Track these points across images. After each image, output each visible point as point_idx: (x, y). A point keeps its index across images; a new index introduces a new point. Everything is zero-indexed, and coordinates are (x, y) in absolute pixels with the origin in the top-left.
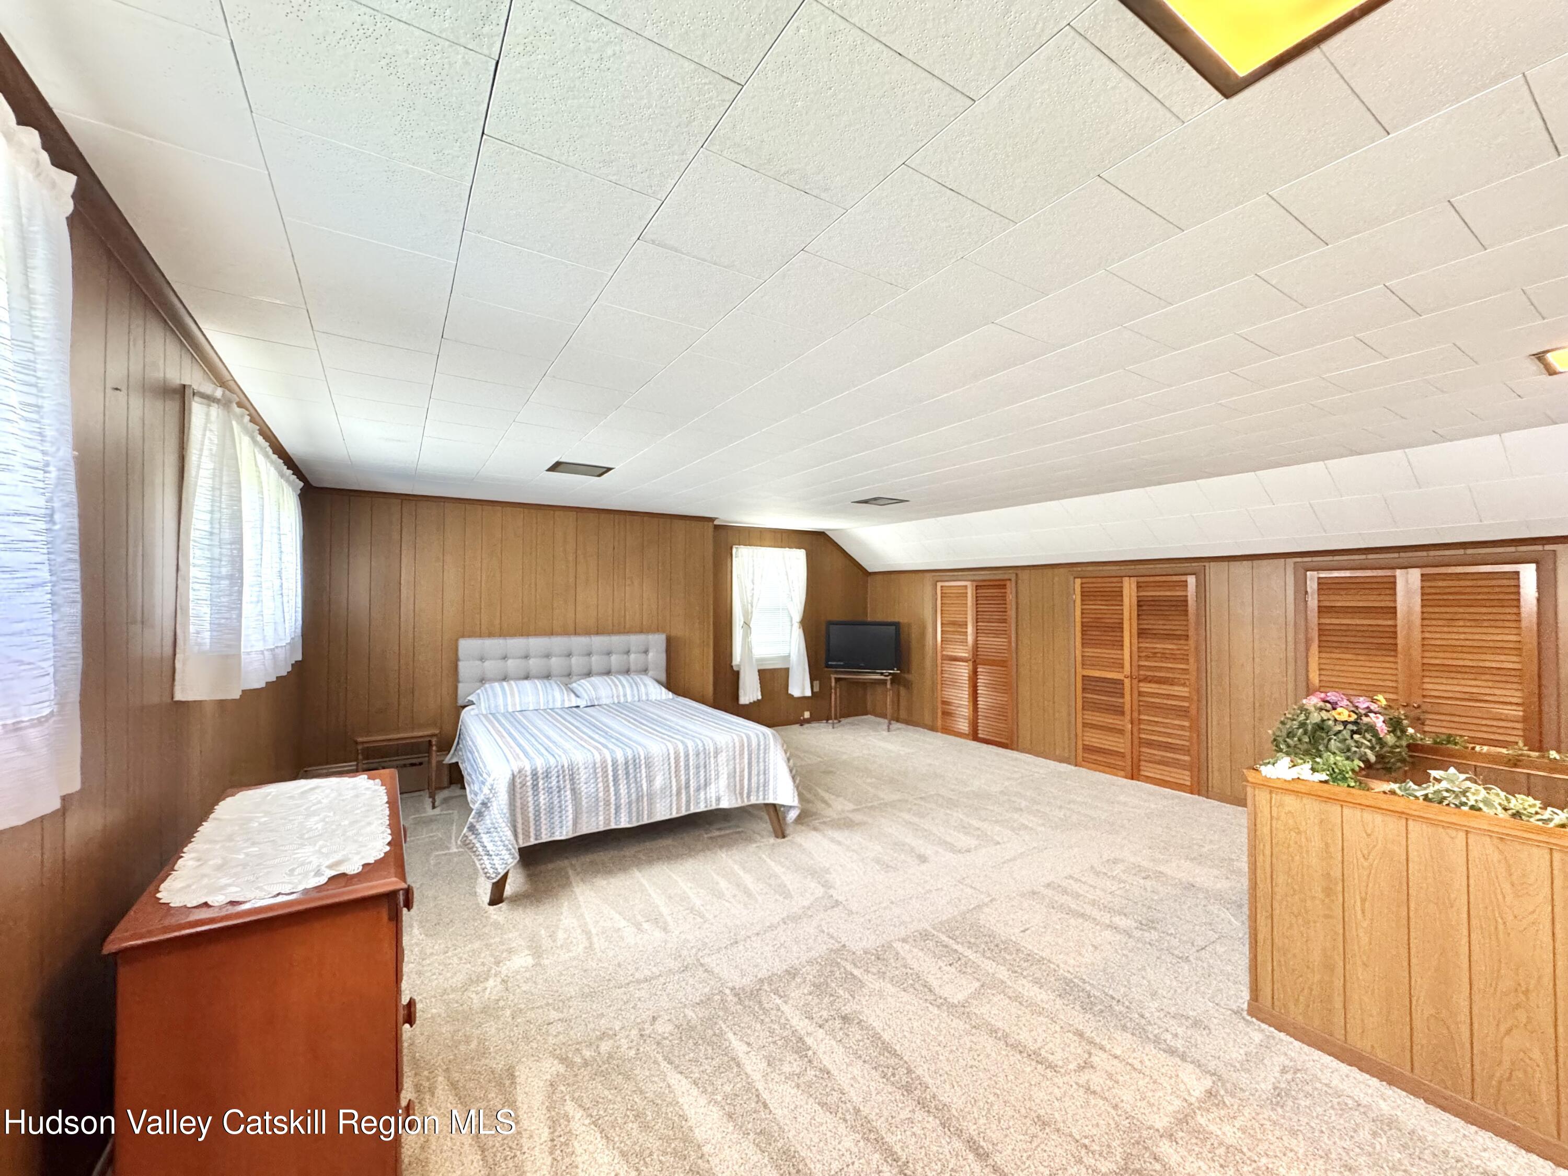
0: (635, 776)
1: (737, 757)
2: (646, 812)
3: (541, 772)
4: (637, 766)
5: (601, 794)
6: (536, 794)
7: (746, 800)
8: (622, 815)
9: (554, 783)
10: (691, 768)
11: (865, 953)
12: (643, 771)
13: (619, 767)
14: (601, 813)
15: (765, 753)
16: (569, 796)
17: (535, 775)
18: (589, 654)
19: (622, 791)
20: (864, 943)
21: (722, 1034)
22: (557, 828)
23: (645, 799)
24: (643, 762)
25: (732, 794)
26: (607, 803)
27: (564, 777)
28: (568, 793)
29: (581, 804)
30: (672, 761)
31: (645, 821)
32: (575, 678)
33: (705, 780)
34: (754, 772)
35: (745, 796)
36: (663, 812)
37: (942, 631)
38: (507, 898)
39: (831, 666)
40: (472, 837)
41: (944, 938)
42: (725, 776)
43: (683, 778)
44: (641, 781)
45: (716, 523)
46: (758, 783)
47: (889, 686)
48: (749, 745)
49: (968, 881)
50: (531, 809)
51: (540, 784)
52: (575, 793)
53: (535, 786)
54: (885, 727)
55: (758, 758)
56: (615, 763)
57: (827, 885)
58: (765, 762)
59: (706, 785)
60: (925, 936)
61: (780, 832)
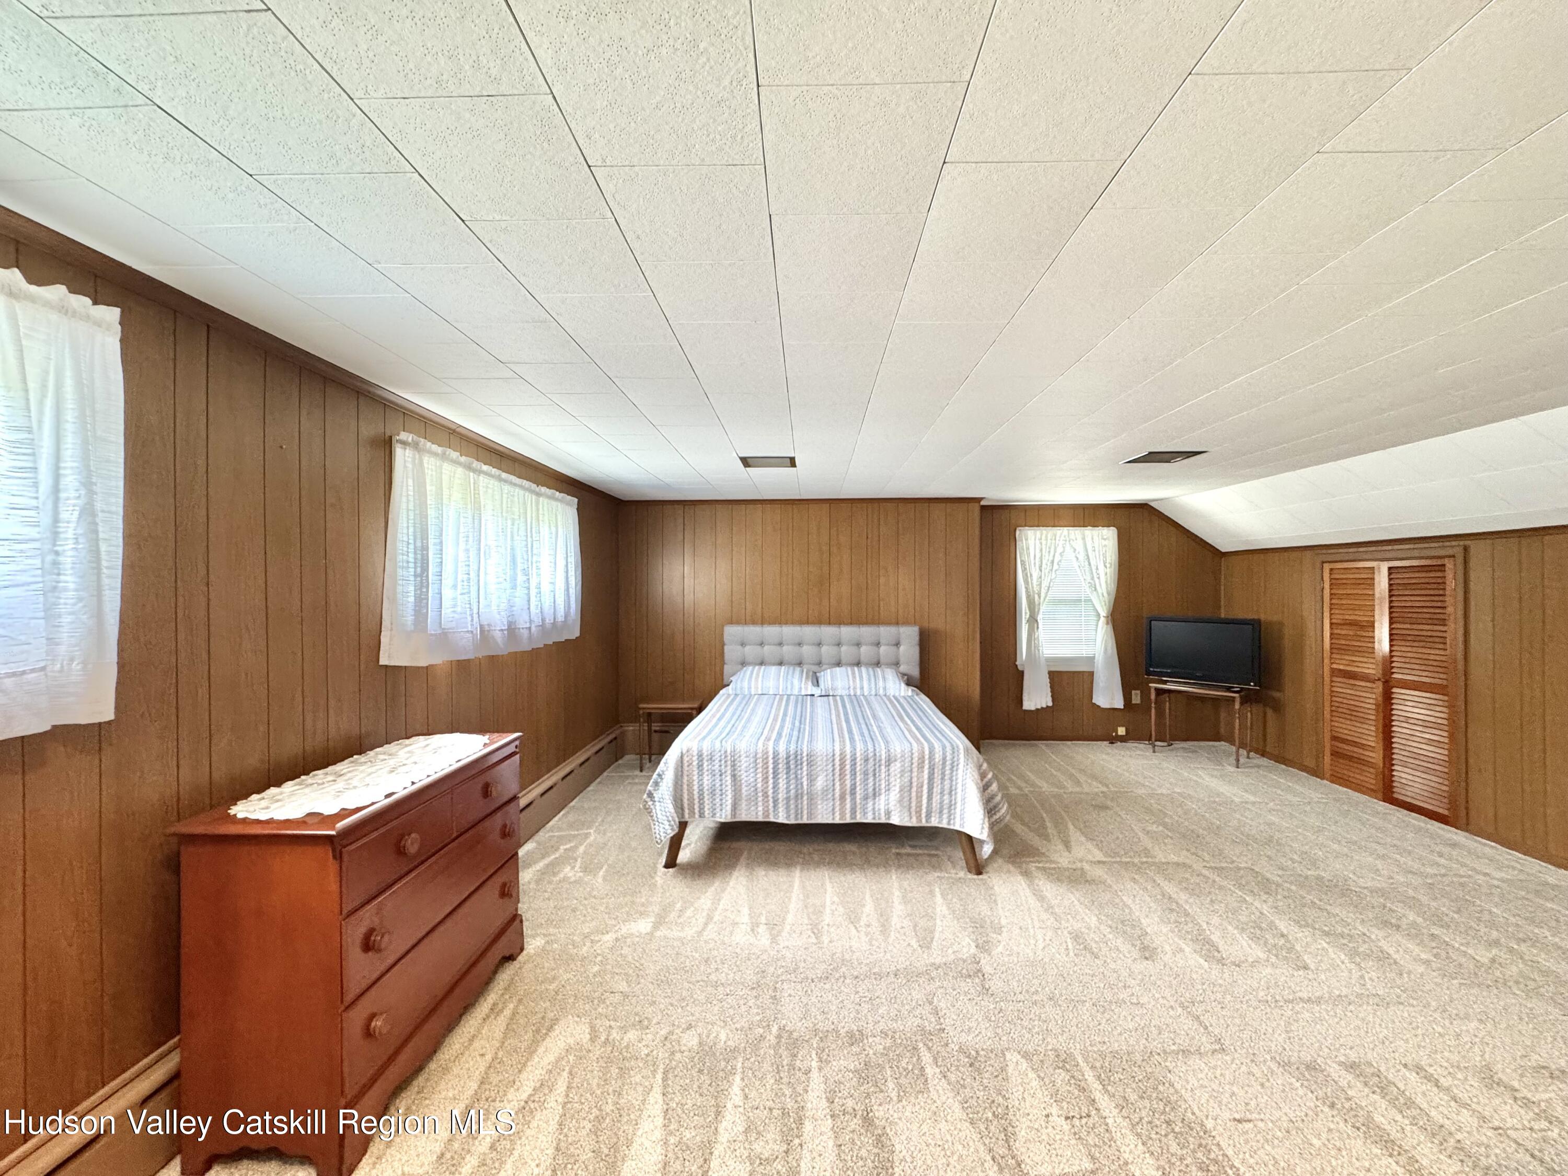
0: (796, 773)
1: (915, 770)
2: (805, 812)
3: (705, 754)
4: (799, 763)
5: (759, 785)
6: (701, 774)
7: (924, 820)
8: (780, 810)
9: (717, 766)
10: (858, 774)
11: (961, 1050)
12: (805, 768)
13: (780, 761)
14: (760, 804)
15: (952, 769)
16: (730, 781)
17: (700, 755)
18: (839, 644)
19: (781, 785)
20: (970, 1038)
21: (733, 1072)
22: (718, 810)
23: (805, 798)
24: (805, 759)
25: (906, 810)
26: (765, 795)
27: (726, 762)
28: (729, 778)
29: (740, 790)
30: (837, 762)
31: (805, 821)
32: (824, 667)
33: (874, 789)
34: (937, 790)
35: (923, 815)
36: (825, 815)
37: (1331, 634)
38: (679, 865)
39: (1155, 674)
40: (650, 803)
41: (1089, 1076)
42: (897, 789)
43: (848, 783)
44: (802, 778)
45: (983, 503)
46: (941, 803)
47: (1237, 706)
48: (931, 758)
49: (1198, 1010)
50: (696, 787)
51: (705, 765)
52: (735, 780)
53: (700, 766)
54: (1232, 760)
55: (943, 774)
56: (776, 755)
57: (985, 947)
58: (951, 781)
59: (874, 795)
60: (1064, 1061)
61: (978, 868)
